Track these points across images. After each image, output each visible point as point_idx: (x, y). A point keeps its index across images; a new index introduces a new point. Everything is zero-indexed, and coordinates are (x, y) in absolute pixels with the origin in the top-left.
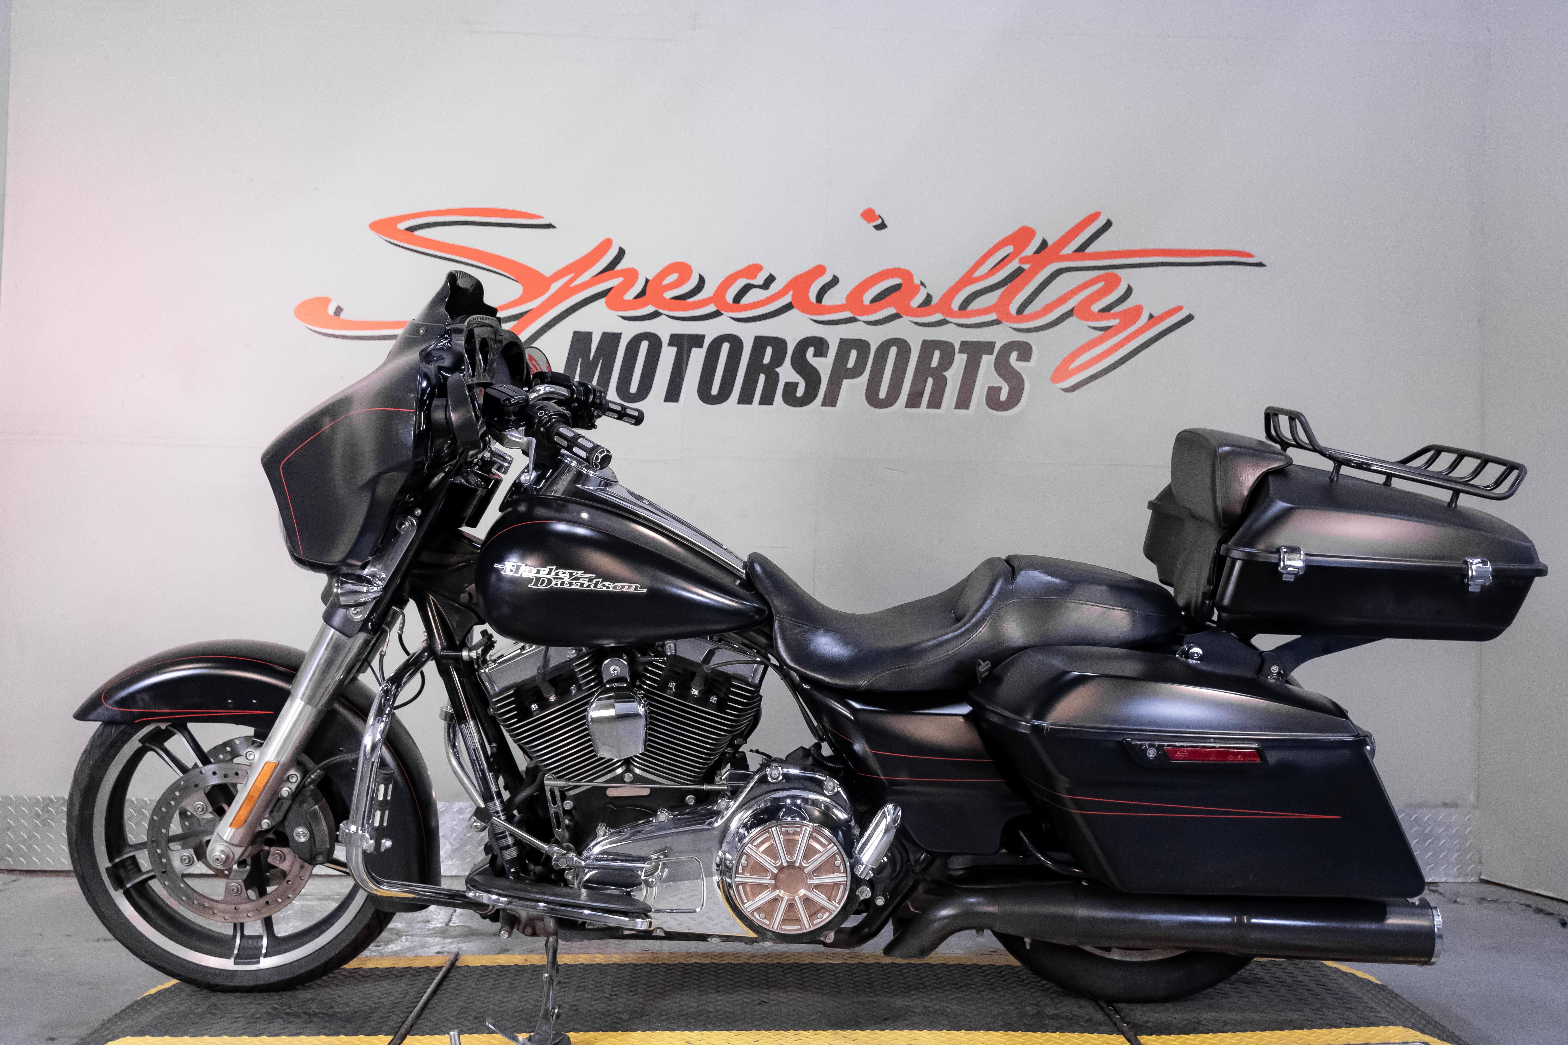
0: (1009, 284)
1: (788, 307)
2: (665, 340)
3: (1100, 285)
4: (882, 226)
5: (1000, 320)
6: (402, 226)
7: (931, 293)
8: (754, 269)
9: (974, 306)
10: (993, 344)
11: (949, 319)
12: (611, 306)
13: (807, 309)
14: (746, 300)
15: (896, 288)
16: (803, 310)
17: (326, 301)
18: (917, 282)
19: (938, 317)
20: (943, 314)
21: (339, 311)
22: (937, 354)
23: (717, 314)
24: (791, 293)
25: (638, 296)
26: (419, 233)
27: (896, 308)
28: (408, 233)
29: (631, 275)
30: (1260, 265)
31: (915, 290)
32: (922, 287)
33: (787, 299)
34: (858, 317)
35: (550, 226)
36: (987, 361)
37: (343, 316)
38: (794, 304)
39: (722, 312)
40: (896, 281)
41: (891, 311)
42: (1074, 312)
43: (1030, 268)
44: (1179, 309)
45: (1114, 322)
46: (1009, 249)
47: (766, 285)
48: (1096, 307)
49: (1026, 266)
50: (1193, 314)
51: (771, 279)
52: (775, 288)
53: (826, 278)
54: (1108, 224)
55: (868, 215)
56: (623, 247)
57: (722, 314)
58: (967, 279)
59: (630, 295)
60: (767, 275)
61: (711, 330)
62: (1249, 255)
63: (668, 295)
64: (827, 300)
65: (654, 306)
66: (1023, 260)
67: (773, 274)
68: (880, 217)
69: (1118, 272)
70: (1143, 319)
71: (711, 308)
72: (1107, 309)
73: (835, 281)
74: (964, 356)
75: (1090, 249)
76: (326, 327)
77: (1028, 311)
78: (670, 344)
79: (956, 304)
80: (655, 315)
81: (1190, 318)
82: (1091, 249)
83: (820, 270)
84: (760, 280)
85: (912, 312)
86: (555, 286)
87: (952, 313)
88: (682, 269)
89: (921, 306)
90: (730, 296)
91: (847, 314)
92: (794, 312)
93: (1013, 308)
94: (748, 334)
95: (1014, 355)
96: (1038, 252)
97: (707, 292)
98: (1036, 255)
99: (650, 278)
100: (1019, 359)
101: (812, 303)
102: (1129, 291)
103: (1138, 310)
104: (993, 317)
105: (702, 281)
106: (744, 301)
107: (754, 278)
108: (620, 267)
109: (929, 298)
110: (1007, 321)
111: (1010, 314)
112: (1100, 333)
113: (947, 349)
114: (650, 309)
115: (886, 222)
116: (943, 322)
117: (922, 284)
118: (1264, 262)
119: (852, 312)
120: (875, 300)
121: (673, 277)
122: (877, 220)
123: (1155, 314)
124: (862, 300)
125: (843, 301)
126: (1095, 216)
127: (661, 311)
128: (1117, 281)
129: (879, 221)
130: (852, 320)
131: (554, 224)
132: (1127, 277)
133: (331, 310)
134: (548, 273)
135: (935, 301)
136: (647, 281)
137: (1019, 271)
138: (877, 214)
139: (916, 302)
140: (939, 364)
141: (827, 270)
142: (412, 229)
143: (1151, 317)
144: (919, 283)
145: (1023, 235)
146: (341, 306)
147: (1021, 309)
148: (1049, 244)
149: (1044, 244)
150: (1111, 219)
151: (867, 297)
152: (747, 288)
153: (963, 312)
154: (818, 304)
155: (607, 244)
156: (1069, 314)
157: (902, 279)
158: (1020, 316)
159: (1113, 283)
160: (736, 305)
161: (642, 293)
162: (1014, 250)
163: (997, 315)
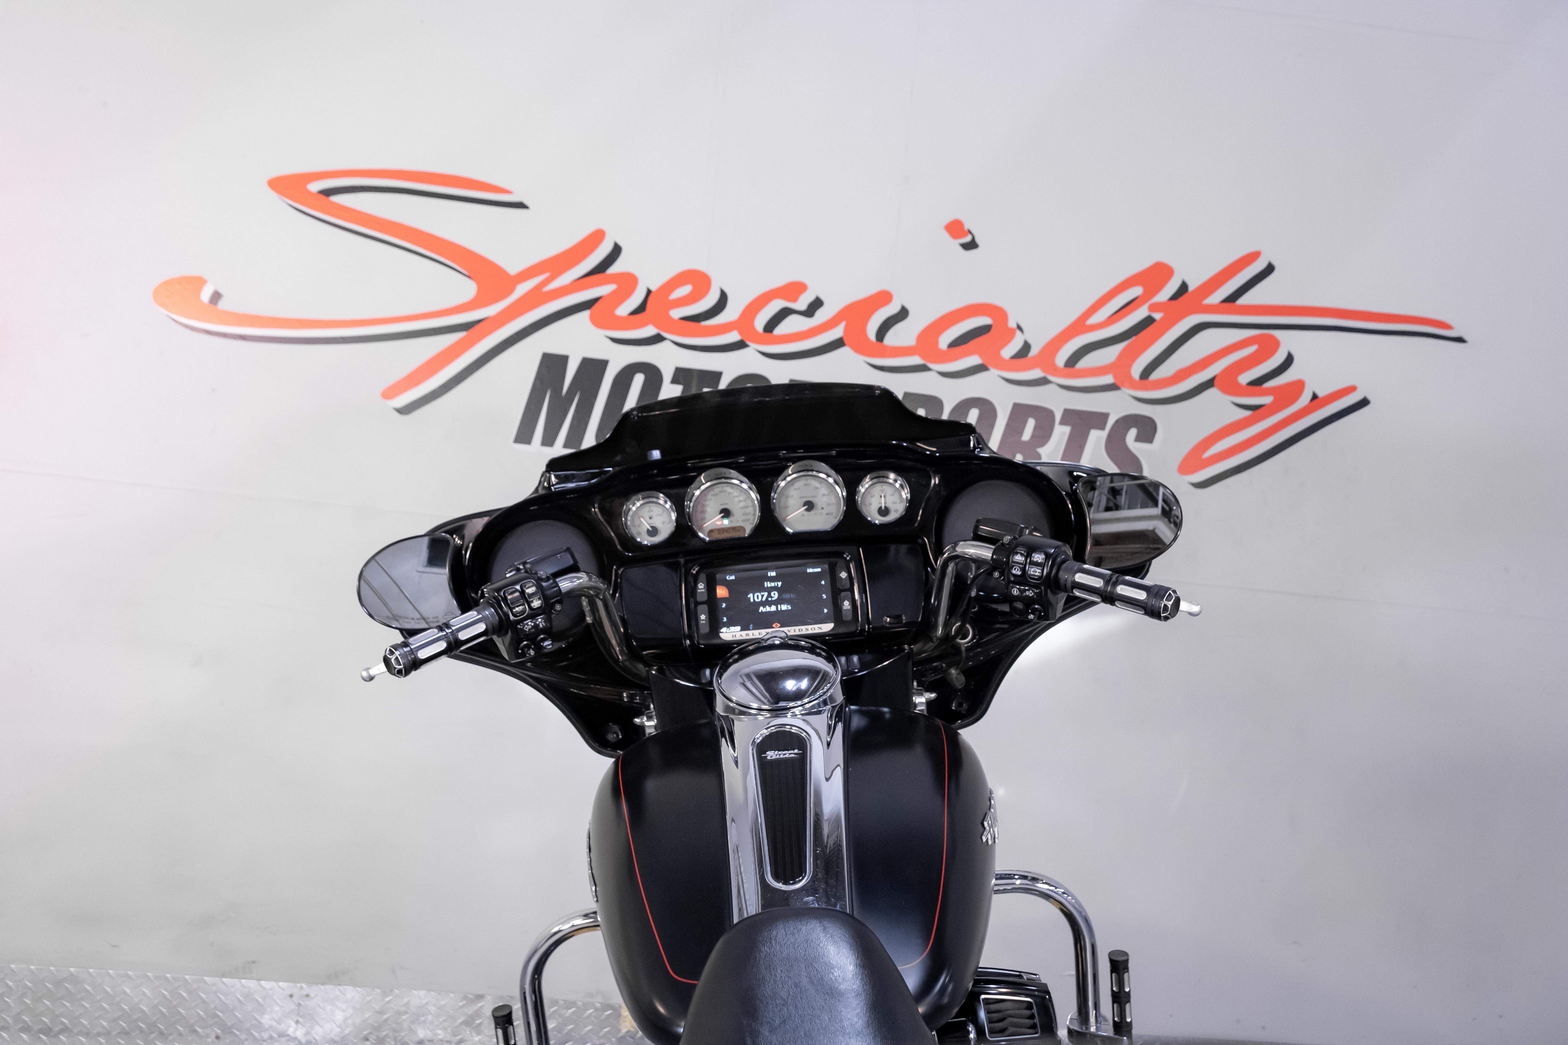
0: (1134, 338)
1: (838, 344)
2: (668, 375)
3: (1252, 349)
4: (971, 245)
5: (1118, 383)
6: (315, 187)
7: (1030, 341)
8: (795, 289)
9: (1085, 363)
10: (1104, 417)
11: (1051, 378)
12: (597, 322)
13: (862, 348)
14: (781, 329)
15: (984, 330)
16: (857, 350)
17: (198, 282)
18: (1012, 324)
19: (1036, 374)
20: (1043, 370)
21: (216, 297)
22: (1031, 423)
23: (740, 345)
24: (843, 325)
25: (635, 312)
26: (337, 199)
27: (981, 357)
28: (322, 197)
29: (628, 282)
30: (1460, 340)
31: (1009, 335)
32: (1018, 332)
33: (837, 333)
34: (931, 366)
35: (521, 205)
36: (1097, 439)
37: (222, 305)
38: (846, 340)
39: (748, 343)
40: (985, 321)
41: (974, 360)
42: (1216, 382)
43: (1162, 319)
44: (1352, 389)
45: (1267, 400)
46: (1137, 291)
47: (810, 311)
48: (1245, 378)
49: (1157, 316)
50: (1369, 397)
51: (817, 304)
52: (822, 316)
53: (891, 309)
54: (1270, 269)
55: (955, 228)
56: (620, 243)
57: (747, 346)
58: (1079, 326)
59: (624, 309)
60: (812, 298)
61: (730, 366)
62: (1447, 327)
63: (677, 313)
64: (891, 339)
65: (656, 326)
66: (1154, 308)
67: (821, 297)
68: (970, 232)
69: (1278, 334)
70: (1304, 400)
71: (733, 337)
72: (1258, 382)
73: (903, 314)
74: (1067, 429)
75: (1243, 301)
76: (197, 319)
77: (1156, 375)
79: (1061, 359)
80: (657, 339)
81: (1365, 402)
82: (1246, 299)
83: (884, 297)
84: (802, 304)
85: (1002, 365)
86: (522, 289)
87: (1056, 371)
88: (698, 280)
89: (1015, 357)
90: (761, 321)
91: (916, 360)
92: (844, 351)
93: (1137, 369)
94: (780, 375)
95: (1133, 433)
96: (1175, 297)
97: (730, 314)
98: (1173, 302)
99: (653, 288)
100: (1138, 439)
101: (871, 342)
102: (1289, 360)
103: (1298, 386)
104: (1108, 379)
105: (723, 299)
106: (779, 330)
107: (795, 299)
108: (613, 270)
109: (1026, 347)
110: (1127, 387)
111: (1130, 377)
112: (1247, 413)
113: (1044, 418)
114: (649, 331)
115: (978, 240)
116: (1043, 382)
117: (1019, 328)
118: (1465, 337)
119: (923, 357)
120: (954, 344)
121: (685, 290)
122: (965, 236)
123: (1321, 394)
124: (936, 343)
125: (912, 342)
126: (1253, 256)
127: (664, 335)
128: (1275, 345)
129: (968, 239)
130: (923, 368)
131: (526, 202)
132: (1288, 341)
133: (206, 295)
134: (513, 269)
135: (1034, 352)
136: (649, 292)
137: (1148, 321)
138: (966, 228)
139: (1008, 352)
140: (1033, 436)
141: (894, 297)
142: (328, 193)
143: (1315, 397)
144: (1015, 326)
145: (1157, 274)
146: (221, 291)
147: (1146, 373)
148: (1191, 288)
149: (1184, 288)
150: (1274, 263)
151: (945, 339)
152: (783, 314)
153: (1070, 370)
154: (879, 343)
155: (598, 236)
156: (1209, 384)
157: (993, 319)
158: (1144, 382)
159: (1269, 347)
160: (768, 335)
161: (641, 309)
162: (1145, 292)
163: (1115, 377)
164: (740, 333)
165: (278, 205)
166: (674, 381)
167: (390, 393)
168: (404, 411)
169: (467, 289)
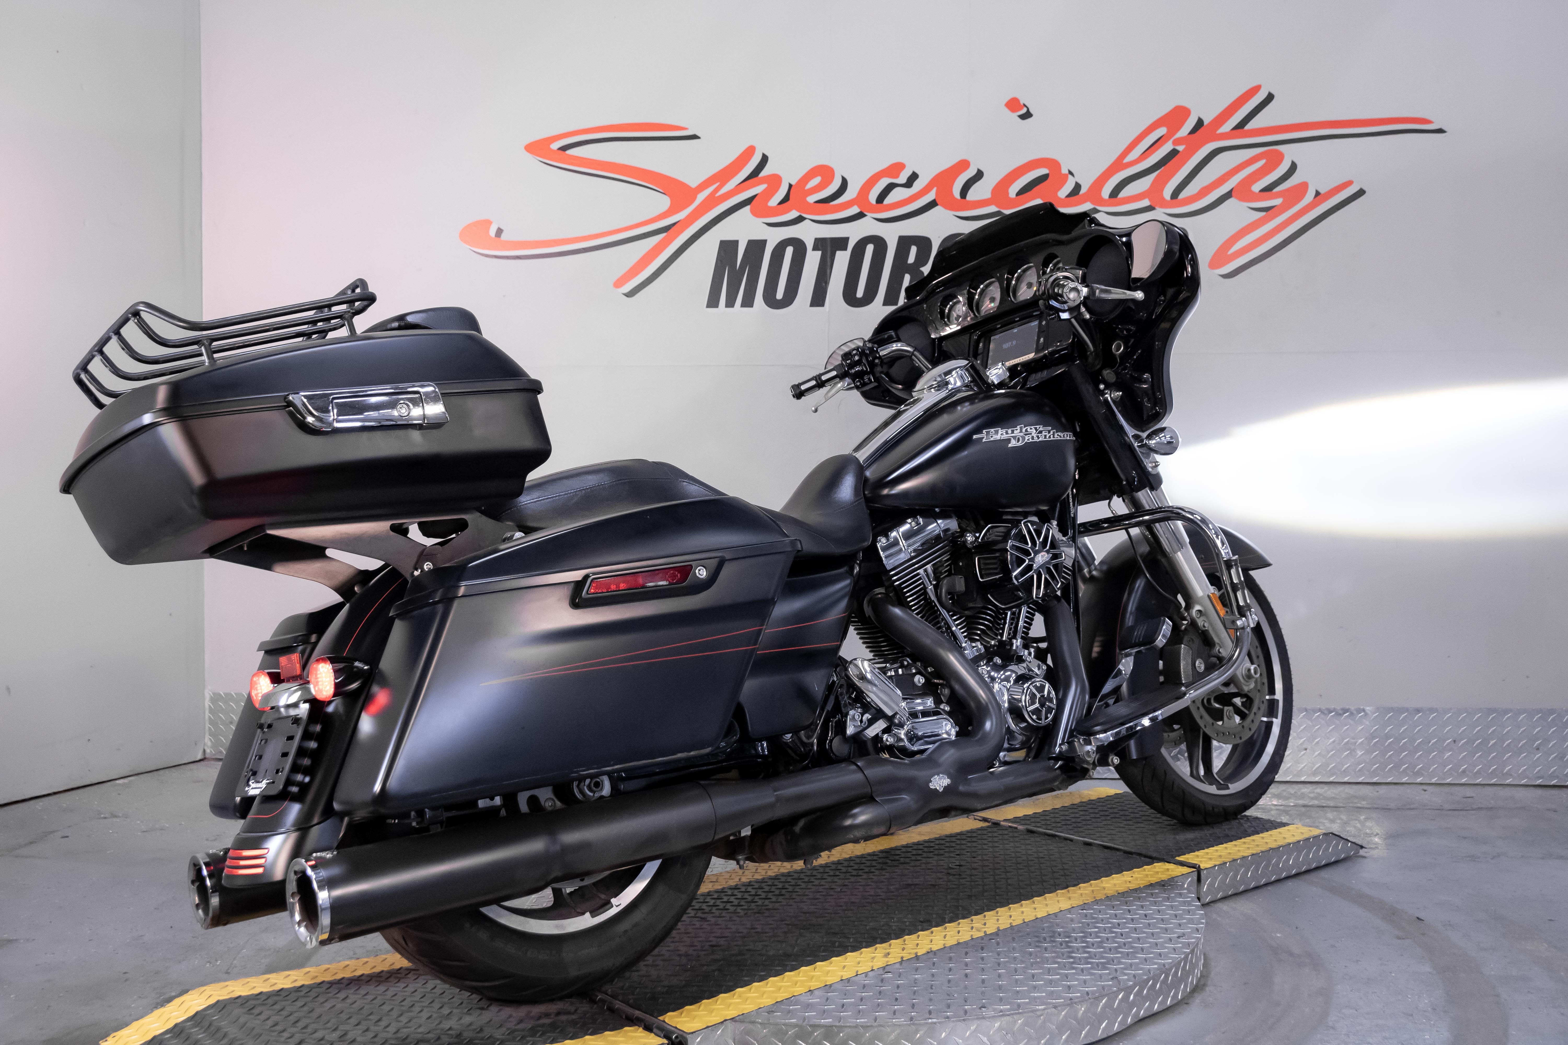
0: (1162, 168)
1: (932, 204)
2: (810, 245)
3: (1261, 163)
4: (1027, 115)
5: (1153, 206)
6: (555, 146)
7: (1079, 182)
8: (897, 168)
9: (1124, 193)
11: (1099, 208)
12: (756, 213)
13: (951, 205)
14: (889, 200)
15: (1043, 179)
16: (947, 207)
17: (488, 223)
18: (1064, 171)
19: (1087, 206)
20: (1092, 203)
21: (499, 232)
23: (860, 215)
24: (935, 190)
25: (782, 202)
26: (571, 152)
27: (1043, 199)
28: (560, 152)
29: (775, 181)
30: (1440, 131)
31: (1063, 180)
32: (1070, 176)
33: (931, 196)
35: (695, 137)
37: (504, 237)
38: (938, 201)
39: (865, 213)
40: (1044, 171)
42: (1233, 193)
43: (1183, 150)
44: (1349, 183)
45: (1277, 201)
46: (1162, 131)
47: (909, 183)
48: (1257, 187)
49: (1180, 148)
50: (1364, 188)
51: (914, 177)
52: (918, 185)
53: (970, 173)
54: (1270, 98)
55: (1013, 104)
56: (767, 153)
57: (865, 215)
58: (1118, 165)
59: (774, 201)
60: (910, 173)
61: (854, 232)
62: (1427, 121)
63: (812, 199)
64: (972, 195)
65: (798, 211)
66: (1177, 142)
67: (917, 172)
68: (1025, 105)
69: (1281, 148)
70: (1309, 197)
71: (855, 210)
72: (1269, 189)
73: (979, 175)
75: (1249, 126)
76: (489, 249)
77: (1182, 195)
78: (814, 249)
79: (1106, 192)
80: (799, 220)
81: (1361, 193)
82: (1250, 126)
83: (963, 165)
84: (903, 179)
85: (1060, 203)
86: (701, 197)
87: (1103, 202)
88: (825, 172)
89: (1069, 196)
90: (873, 196)
91: (992, 209)
92: (938, 209)
93: (1167, 193)
94: (891, 234)
96: (1193, 131)
97: (850, 194)
98: (1190, 136)
99: (793, 183)
101: (957, 199)
102: (1293, 167)
103: (1303, 187)
104: (1145, 203)
105: (844, 183)
106: (888, 200)
107: (897, 177)
108: (763, 174)
109: (1078, 187)
110: (1161, 207)
111: (1164, 199)
112: (1263, 214)
114: (793, 214)
115: (1031, 111)
116: (1093, 212)
117: (1071, 173)
118: (1444, 128)
119: (997, 206)
120: (1021, 192)
121: (816, 181)
122: (1021, 109)
123: (1322, 191)
124: (1007, 193)
125: (987, 195)
126: (1256, 89)
127: (805, 215)
128: (1280, 157)
129: (1024, 110)
130: (998, 214)
131: (698, 134)
132: (1290, 153)
133: (492, 232)
134: (693, 183)
135: (1083, 190)
136: (790, 186)
137: (1174, 153)
138: (1022, 103)
139: (1064, 192)
141: (971, 164)
142: (564, 148)
143: (1318, 194)
144: (1067, 172)
145: (1179, 114)
147: (1175, 194)
148: (1206, 123)
149: (1200, 123)
150: (1273, 92)
151: (1013, 191)
152: (890, 187)
153: (1113, 200)
154: (963, 200)
155: (751, 150)
156: (1228, 195)
157: (1049, 169)
158: (1174, 201)
159: (1276, 159)
160: (880, 205)
161: (786, 199)
162: (1168, 132)
163: (1150, 200)
164: (859, 207)
165: (533, 162)
166: (815, 248)
167: (619, 283)
168: (630, 294)
169: (663, 202)
